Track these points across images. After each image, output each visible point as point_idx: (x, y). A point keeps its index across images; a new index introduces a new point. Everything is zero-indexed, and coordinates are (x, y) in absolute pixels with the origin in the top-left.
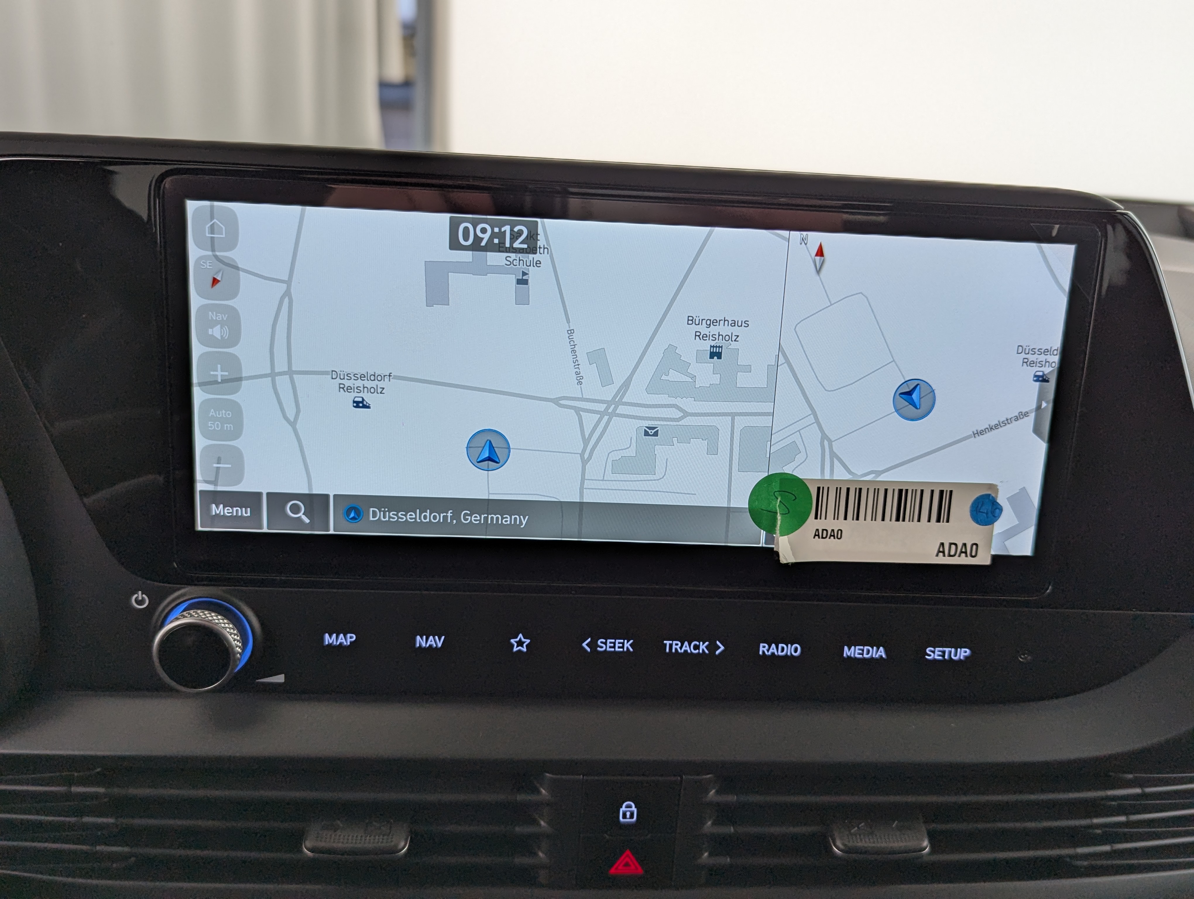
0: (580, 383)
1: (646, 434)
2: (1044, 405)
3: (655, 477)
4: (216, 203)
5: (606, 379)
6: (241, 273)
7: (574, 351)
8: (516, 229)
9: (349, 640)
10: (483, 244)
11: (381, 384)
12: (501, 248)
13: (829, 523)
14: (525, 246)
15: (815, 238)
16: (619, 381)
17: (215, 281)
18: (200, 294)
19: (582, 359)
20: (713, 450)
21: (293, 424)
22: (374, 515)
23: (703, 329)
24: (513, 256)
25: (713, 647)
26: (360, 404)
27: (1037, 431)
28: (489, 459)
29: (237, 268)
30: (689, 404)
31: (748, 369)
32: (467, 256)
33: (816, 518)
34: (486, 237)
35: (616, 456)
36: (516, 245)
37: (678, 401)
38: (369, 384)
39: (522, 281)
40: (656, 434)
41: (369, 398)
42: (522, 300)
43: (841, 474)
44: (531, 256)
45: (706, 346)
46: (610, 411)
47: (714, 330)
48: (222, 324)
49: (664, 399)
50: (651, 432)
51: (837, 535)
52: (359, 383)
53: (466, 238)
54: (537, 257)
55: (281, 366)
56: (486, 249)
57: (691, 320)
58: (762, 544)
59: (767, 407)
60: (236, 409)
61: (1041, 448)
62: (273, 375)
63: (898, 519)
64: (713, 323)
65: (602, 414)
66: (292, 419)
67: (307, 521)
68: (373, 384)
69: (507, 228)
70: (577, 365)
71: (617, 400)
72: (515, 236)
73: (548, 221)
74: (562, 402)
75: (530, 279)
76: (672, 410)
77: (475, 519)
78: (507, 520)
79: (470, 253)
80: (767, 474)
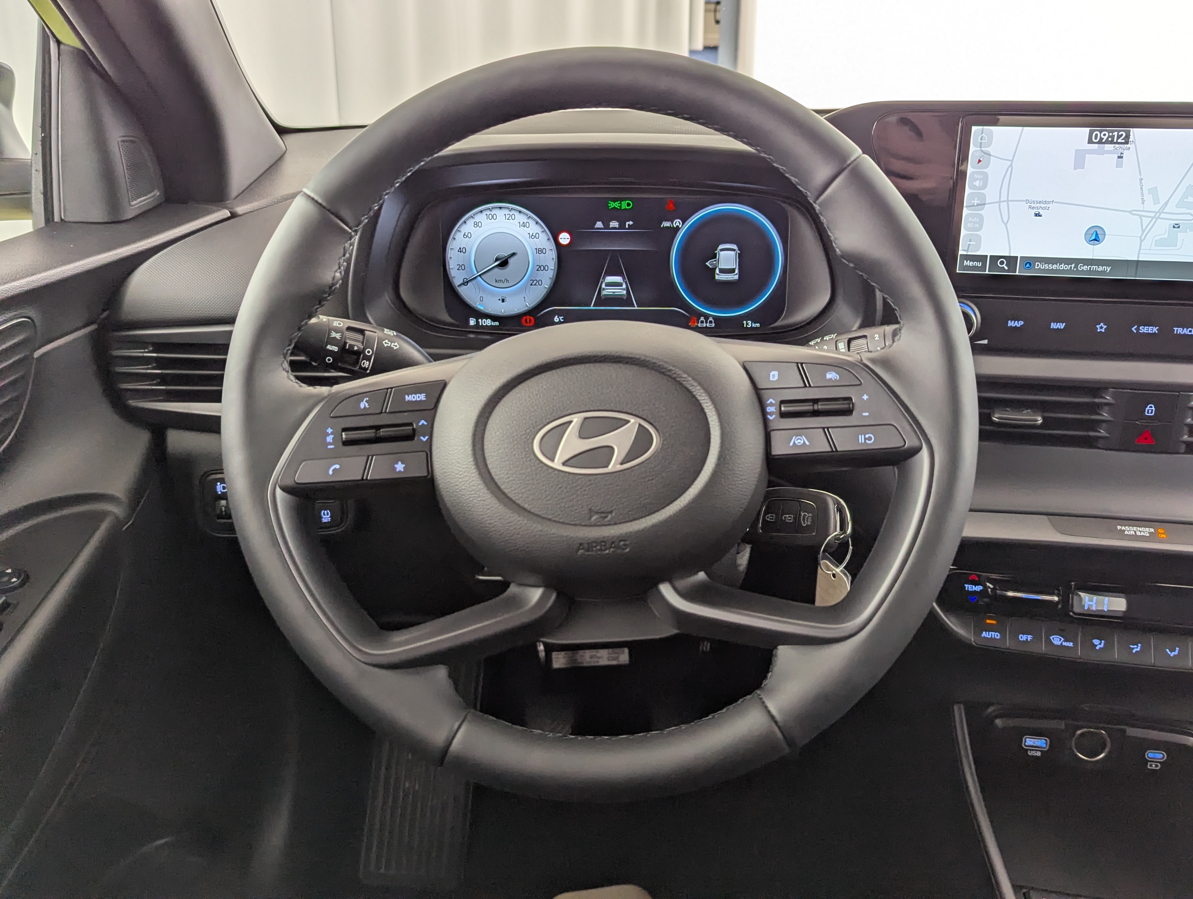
0: (1143, 203)
1: (1174, 227)
3: (1178, 248)
4: (985, 127)
5: (1156, 201)
6: (992, 157)
7: (1142, 188)
8: (1120, 134)
9: (1020, 324)
10: (1104, 141)
11: (1048, 206)
12: (1112, 142)
14: (1123, 141)
16: (1162, 202)
17: (980, 161)
18: (972, 167)
19: (1146, 192)
21: (1006, 224)
22: (1038, 266)
24: (1117, 145)
26: (1038, 215)
28: (1095, 240)
29: (990, 155)
32: (1094, 147)
34: (1105, 137)
35: (1158, 238)
36: (1119, 141)
37: (1191, 211)
38: (1042, 205)
39: (1120, 157)
40: (1179, 227)
41: (1041, 212)
42: (1119, 165)
44: (1126, 145)
46: (1157, 216)
48: (980, 179)
49: (1184, 210)
50: (1176, 226)
52: (1038, 205)
53: (1096, 138)
54: (1128, 146)
55: (1004, 198)
56: (1104, 143)
60: (981, 218)
62: (1000, 202)
65: (1152, 218)
66: (1005, 222)
67: (1006, 268)
68: (1045, 206)
69: (1116, 133)
70: (1142, 194)
71: (1161, 211)
72: (1119, 137)
73: (1135, 129)
74: (1134, 212)
75: (1124, 156)
76: (1189, 215)
77: (1085, 268)
78: (1101, 269)
79: (1097, 145)
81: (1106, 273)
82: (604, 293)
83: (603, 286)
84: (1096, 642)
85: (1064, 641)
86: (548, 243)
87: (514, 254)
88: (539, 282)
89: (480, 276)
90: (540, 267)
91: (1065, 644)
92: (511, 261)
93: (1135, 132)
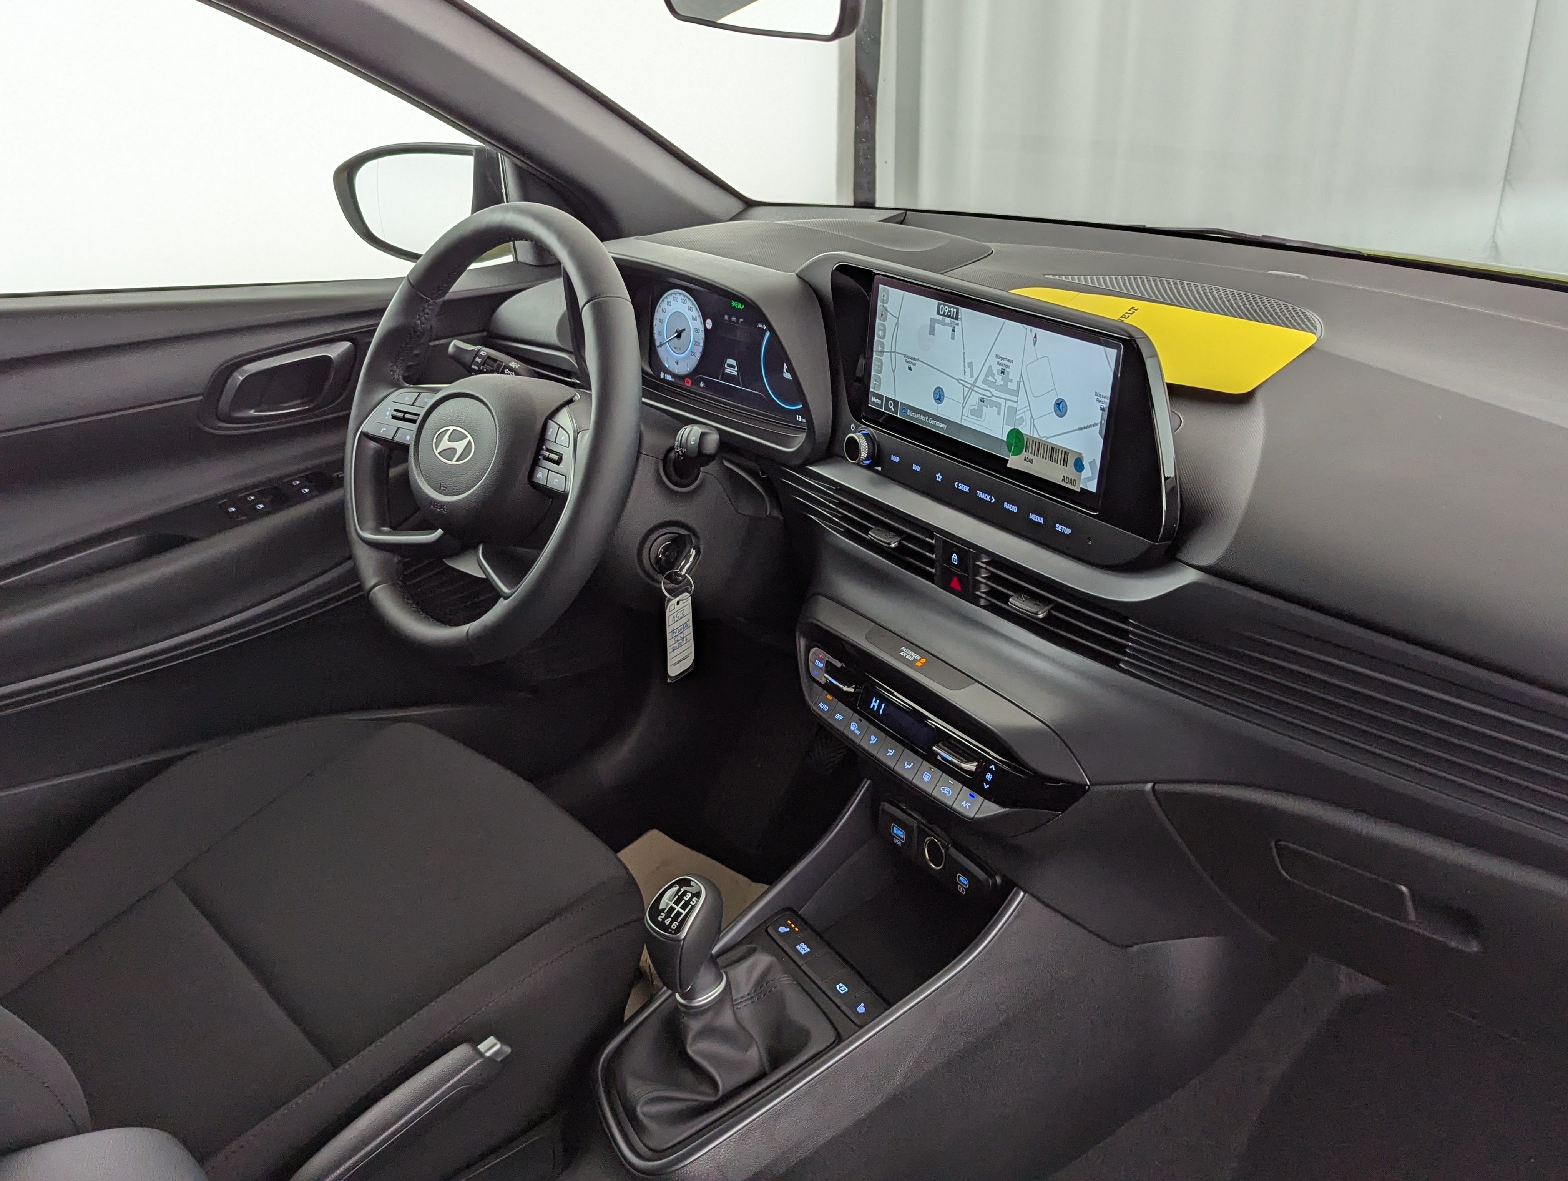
0: (965, 375)
2: (1103, 422)
3: (982, 420)
4: (886, 288)
5: (972, 376)
6: (888, 313)
7: (964, 361)
8: (954, 310)
9: (897, 460)
10: (946, 314)
12: (949, 316)
13: (1031, 457)
14: (956, 317)
15: (1035, 330)
16: (975, 376)
17: (882, 315)
18: (878, 319)
19: (966, 366)
20: (999, 413)
21: (894, 372)
22: (909, 413)
23: (1000, 361)
24: (952, 320)
25: (991, 499)
26: (910, 368)
27: (1100, 433)
28: (939, 399)
29: (887, 310)
30: (994, 391)
31: (1011, 381)
32: (940, 317)
33: (1026, 452)
34: (947, 311)
35: (972, 408)
36: (954, 316)
37: (991, 389)
39: (953, 331)
40: (984, 402)
41: (912, 367)
42: (953, 338)
43: (1036, 436)
44: (957, 321)
45: (1000, 368)
46: (972, 388)
47: (1003, 362)
48: (882, 330)
49: (986, 387)
50: (982, 400)
51: (1031, 461)
52: (910, 360)
53: (941, 311)
55: (893, 349)
56: (946, 316)
57: (997, 356)
58: (1005, 457)
59: (1015, 399)
60: (882, 363)
61: (1101, 441)
62: (891, 352)
63: (1050, 460)
64: (1003, 359)
65: (970, 389)
66: (894, 370)
67: (893, 410)
68: (914, 362)
69: (952, 310)
70: (965, 367)
71: (974, 385)
72: (953, 313)
73: (962, 308)
74: (960, 381)
75: (956, 329)
76: (989, 392)
77: (933, 422)
78: (941, 425)
79: (941, 317)
80: (1013, 428)
81: (940, 428)
82: (726, 371)
83: (726, 366)
84: (873, 737)
85: (857, 729)
86: (701, 325)
87: (684, 330)
88: (695, 354)
89: (668, 342)
90: (696, 342)
91: (856, 731)
92: (683, 334)
93: (963, 310)
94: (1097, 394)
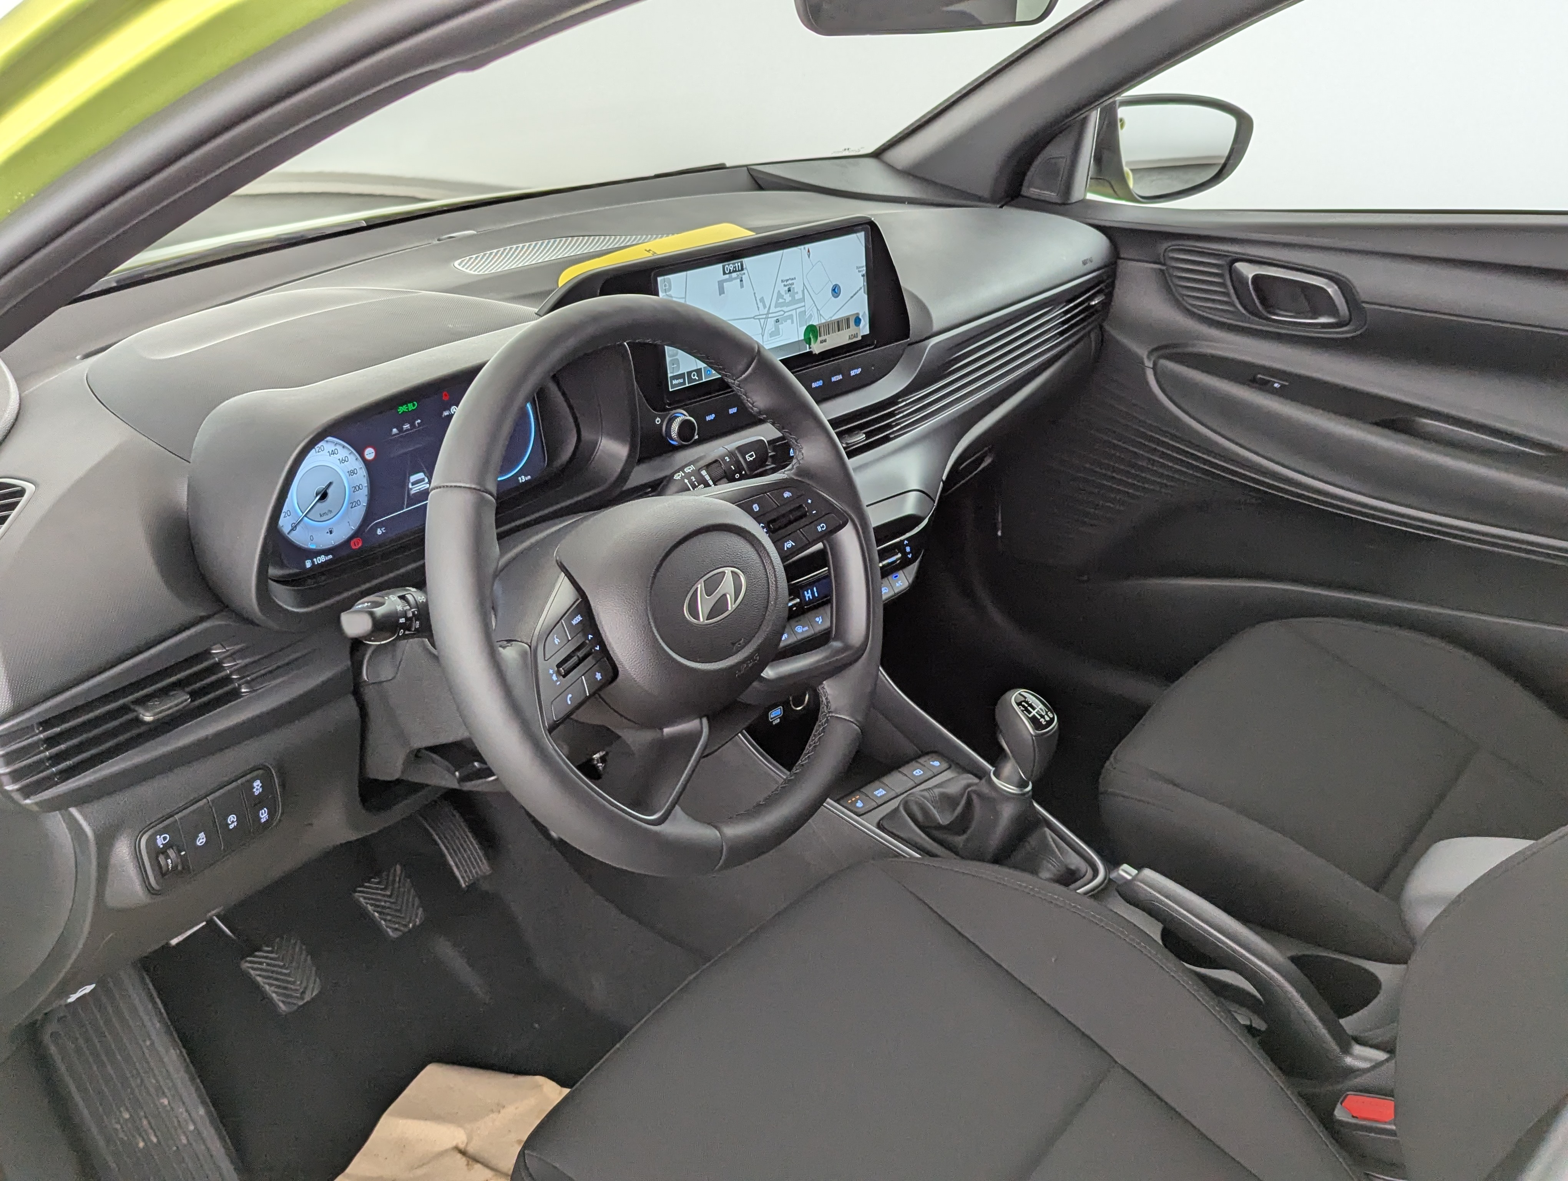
0: (759, 310)
2: (865, 284)
3: (780, 336)
4: (665, 277)
5: (765, 307)
7: (756, 300)
8: (738, 264)
9: (713, 417)
10: (731, 271)
12: (735, 271)
13: (823, 338)
14: (741, 269)
15: (807, 246)
16: (768, 307)
19: (758, 301)
20: (792, 322)
23: (785, 283)
24: (738, 273)
27: (864, 292)
30: (785, 309)
31: (797, 293)
32: (727, 276)
33: (820, 337)
34: (732, 269)
36: (739, 269)
37: (783, 309)
39: (741, 281)
40: (779, 321)
42: (742, 286)
43: (823, 321)
44: (743, 272)
45: (786, 288)
46: (767, 317)
47: (788, 283)
49: (779, 309)
50: (777, 321)
51: (825, 341)
53: (726, 270)
57: (782, 281)
58: (808, 350)
59: (803, 304)
61: (866, 296)
63: (839, 330)
64: (787, 280)
65: (765, 318)
67: (697, 379)
69: (736, 265)
71: (768, 313)
72: (738, 266)
73: (745, 259)
75: (743, 279)
76: (781, 312)
80: (805, 327)
82: (412, 492)
83: (410, 486)
84: (817, 619)
85: (803, 628)
86: (357, 463)
87: (330, 484)
88: (358, 503)
89: (305, 516)
90: (355, 488)
92: (330, 491)
93: (746, 261)
94: (857, 268)
